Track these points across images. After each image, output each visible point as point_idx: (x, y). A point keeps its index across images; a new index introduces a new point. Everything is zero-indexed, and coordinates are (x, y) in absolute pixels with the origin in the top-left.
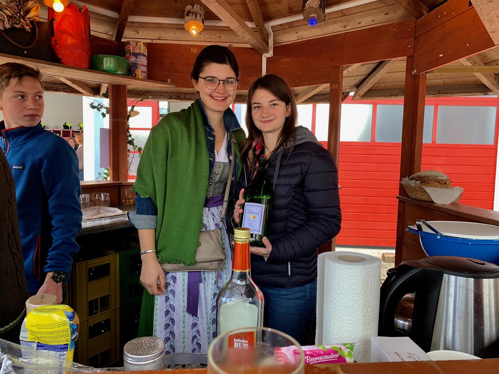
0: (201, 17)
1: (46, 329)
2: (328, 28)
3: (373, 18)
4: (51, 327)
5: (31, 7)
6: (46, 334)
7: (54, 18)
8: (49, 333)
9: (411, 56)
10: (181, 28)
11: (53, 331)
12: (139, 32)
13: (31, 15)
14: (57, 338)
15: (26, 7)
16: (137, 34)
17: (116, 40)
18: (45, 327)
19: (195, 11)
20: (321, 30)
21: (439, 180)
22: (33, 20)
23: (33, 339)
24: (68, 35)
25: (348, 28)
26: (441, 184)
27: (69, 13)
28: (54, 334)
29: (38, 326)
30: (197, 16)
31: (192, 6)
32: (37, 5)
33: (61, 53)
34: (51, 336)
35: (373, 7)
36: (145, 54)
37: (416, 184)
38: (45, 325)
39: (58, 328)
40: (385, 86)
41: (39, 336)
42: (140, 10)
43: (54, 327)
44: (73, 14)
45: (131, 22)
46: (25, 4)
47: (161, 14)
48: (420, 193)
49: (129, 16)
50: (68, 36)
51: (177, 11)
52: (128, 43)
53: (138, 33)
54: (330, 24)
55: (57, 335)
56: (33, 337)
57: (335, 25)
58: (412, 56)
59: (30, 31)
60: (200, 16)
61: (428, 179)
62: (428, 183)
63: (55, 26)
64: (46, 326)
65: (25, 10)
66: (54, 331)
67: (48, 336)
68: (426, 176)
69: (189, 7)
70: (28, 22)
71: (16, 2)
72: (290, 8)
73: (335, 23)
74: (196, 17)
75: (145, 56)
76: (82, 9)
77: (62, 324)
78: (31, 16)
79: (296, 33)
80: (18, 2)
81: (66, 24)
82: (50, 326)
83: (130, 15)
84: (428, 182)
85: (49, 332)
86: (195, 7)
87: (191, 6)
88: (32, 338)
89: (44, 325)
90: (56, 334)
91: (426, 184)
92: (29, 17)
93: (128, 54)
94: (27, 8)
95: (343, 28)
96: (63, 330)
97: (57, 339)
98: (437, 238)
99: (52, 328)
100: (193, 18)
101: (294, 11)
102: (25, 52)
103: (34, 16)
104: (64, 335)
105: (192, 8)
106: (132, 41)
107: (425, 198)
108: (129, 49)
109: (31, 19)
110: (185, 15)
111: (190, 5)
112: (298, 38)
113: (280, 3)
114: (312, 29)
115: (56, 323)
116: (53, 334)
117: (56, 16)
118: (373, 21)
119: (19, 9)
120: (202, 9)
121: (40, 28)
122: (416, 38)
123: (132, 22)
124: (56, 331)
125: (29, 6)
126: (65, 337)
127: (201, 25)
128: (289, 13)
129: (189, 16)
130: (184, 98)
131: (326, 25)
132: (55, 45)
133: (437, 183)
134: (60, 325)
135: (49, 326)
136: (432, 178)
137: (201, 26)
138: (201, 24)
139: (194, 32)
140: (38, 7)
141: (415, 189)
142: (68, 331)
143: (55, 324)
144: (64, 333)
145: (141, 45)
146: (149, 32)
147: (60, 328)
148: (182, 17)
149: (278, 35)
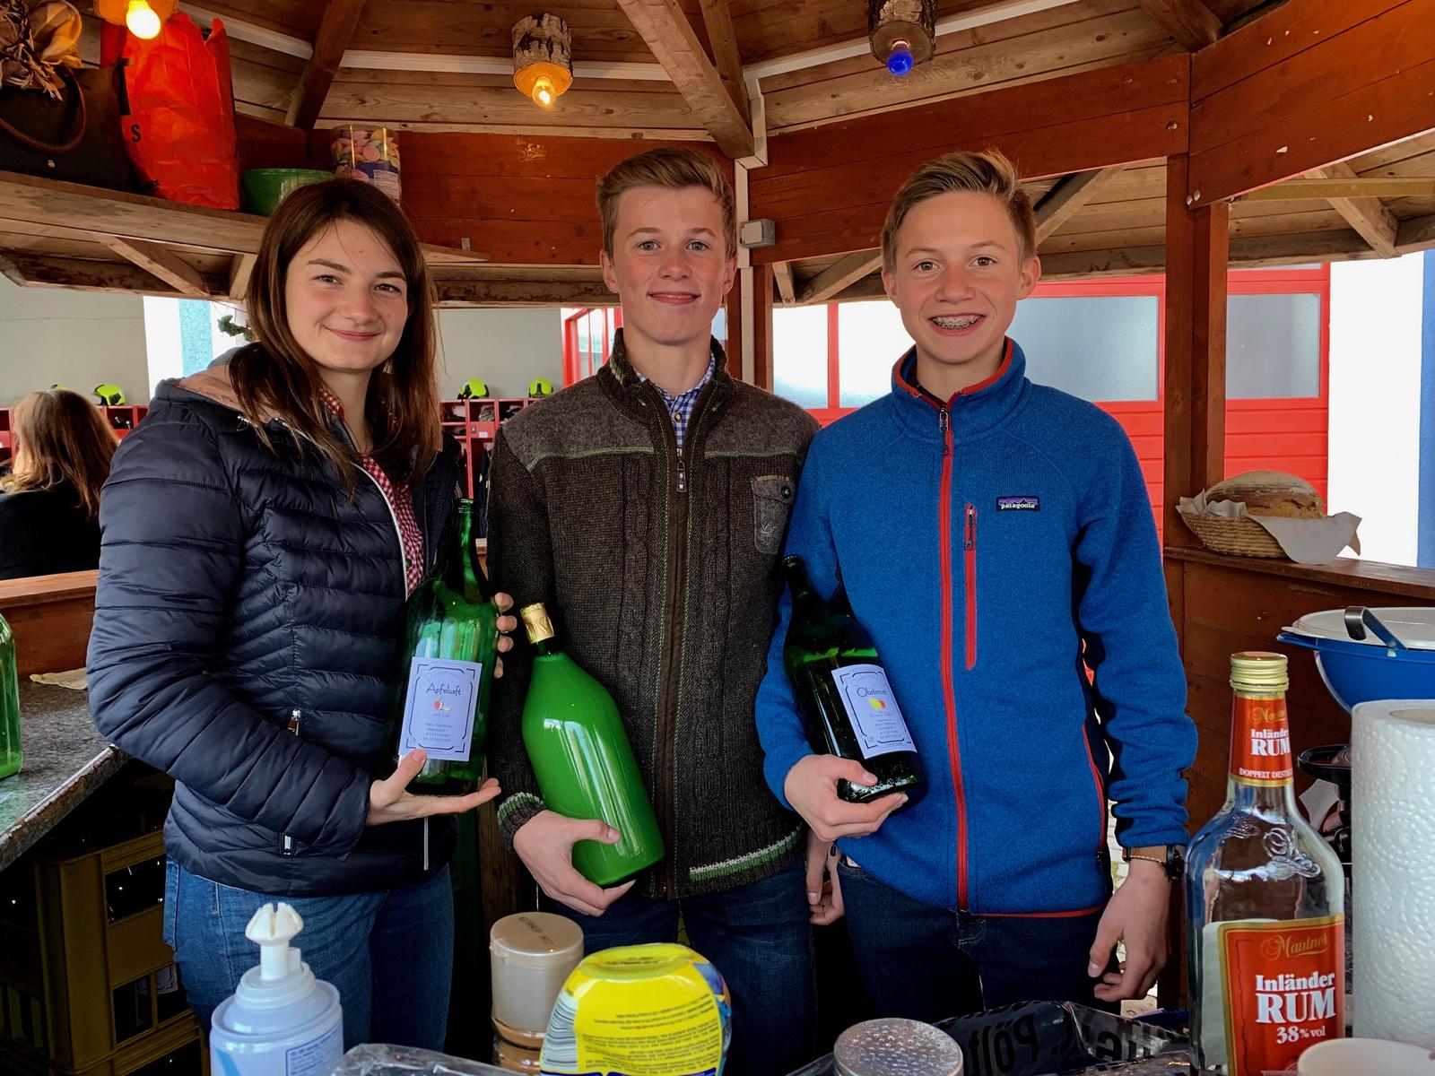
0: (565, 52)
1: (652, 1026)
2: (928, 80)
3: (1060, 51)
4: (669, 1020)
5: (56, 25)
6: (650, 1044)
7: (124, 57)
8: (661, 1038)
9: (1180, 154)
10: (503, 87)
11: (676, 1031)
12: (366, 98)
13: (57, 50)
14: (686, 1053)
15: (40, 23)
16: (360, 107)
17: (297, 124)
18: (648, 1021)
19: (548, 34)
20: (907, 87)
21: (1296, 496)
22: (62, 63)
23: (594, 1063)
24: (171, 109)
25: (986, 79)
26: (1299, 506)
27: (171, 42)
28: (679, 1042)
29: (625, 1019)
30: (552, 48)
31: (536, 21)
32: (73, 19)
33: (157, 167)
34: (667, 1050)
35: (1065, 19)
36: (394, 165)
37: (1232, 511)
38: (650, 1014)
39: (690, 1021)
40: (1073, 244)
41: (625, 1052)
42: (375, 32)
43: (676, 1018)
44: (185, 44)
45: (347, 71)
46: (37, 14)
47: (438, 46)
48: (1245, 536)
49: (347, 51)
50: (172, 113)
51: (488, 36)
52: (342, 133)
53: (363, 102)
54: (935, 69)
55: (687, 1043)
56: (595, 1057)
57: (949, 73)
58: (1185, 154)
59: (60, 97)
60: (563, 49)
61: (1263, 496)
62: (1266, 507)
63: (129, 81)
64: (652, 1017)
65: (37, 32)
66: (678, 1033)
67: (657, 1051)
68: (1258, 489)
69: (527, 24)
70: (51, 70)
71: (11, 10)
72: (823, 25)
73: (950, 65)
74: (551, 52)
75: (392, 169)
76: (209, 31)
77: (701, 1006)
78: (59, 52)
79: (833, 96)
80: (16, 9)
81: (160, 78)
82: (664, 1018)
83: (348, 49)
84: (1266, 504)
85: (663, 1036)
86: (544, 23)
87: (534, 18)
88: (591, 1061)
89: (644, 1015)
90: (685, 1040)
91: (1260, 509)
92: (53, 54)
93: (343, 165)
94: (41, 27)
95: (971, 80)
96: (702, 1025)
97: (687, 1058)
98: (1386, 655)
99: (672, 1023)
100: (542, 55)
101: (835, 34)
102: (51, 164)
103: (63, 54)
104: (707, 1041)
105: (537, 26)
106: (354, 126)
107: (1256, 549)
108: (347, 150)
109: (56, 61)
110: (515, 46)
111: (531, 17)
112: (837, 112)
113: (797, 10)
114: (880, 84)
115: (684, 1006)
116: (674, 1041)
117: (130, 51)
118: (1062, 58)
119: (23, 28)
120: (565, 28)
121: (90, 89)
122: (1194, 105)
123: (349, 68)
124: (684, 1031)
125: (48, 21)
126: (708, 1049)
127: (564, 77)
128: (820, 38)
129: (528, 48)
130: (486, 295)
131: (922, 72)
132: (134, 139)
133: (1290, 506)
134: (695, 1009)
135: (661, 1015)
136: (1275, 491)
137: (563, 80)
138: (565, 73)
139: (545, 98)
140: (75, 24)
141: (1231, 525)
142: (717, 1028)
143: (679, 1008)
144: (706, 1033)
145: (382, 139)
146: (397, 99)
147: (695, 1018)
148: (505, 52)
149: (778, 104)
